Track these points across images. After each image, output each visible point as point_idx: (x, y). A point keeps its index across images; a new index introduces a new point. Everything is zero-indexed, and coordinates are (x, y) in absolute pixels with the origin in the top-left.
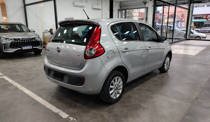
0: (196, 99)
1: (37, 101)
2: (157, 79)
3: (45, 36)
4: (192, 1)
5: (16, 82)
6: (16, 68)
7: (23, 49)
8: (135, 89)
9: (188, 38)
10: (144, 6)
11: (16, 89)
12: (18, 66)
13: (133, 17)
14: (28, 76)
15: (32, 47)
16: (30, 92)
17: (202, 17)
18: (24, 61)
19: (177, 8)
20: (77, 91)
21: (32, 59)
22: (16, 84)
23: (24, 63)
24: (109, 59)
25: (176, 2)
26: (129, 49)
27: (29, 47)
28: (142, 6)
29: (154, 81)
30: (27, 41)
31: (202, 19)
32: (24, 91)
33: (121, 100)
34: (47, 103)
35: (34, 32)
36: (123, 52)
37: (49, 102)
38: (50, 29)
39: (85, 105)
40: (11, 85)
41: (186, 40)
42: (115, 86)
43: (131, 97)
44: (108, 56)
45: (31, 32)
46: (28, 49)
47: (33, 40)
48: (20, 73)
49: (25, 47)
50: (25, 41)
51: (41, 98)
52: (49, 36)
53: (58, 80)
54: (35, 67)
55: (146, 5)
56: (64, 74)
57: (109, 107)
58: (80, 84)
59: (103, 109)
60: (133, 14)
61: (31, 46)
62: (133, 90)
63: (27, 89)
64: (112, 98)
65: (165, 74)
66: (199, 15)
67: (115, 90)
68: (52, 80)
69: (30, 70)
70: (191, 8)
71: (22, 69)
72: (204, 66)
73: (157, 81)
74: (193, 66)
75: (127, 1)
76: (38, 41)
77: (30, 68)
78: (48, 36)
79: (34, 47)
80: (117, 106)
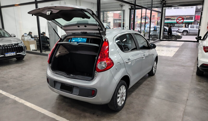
0: (187, 100)
1: (43, 114)
2: (149, 83)
3: (25, 40)
4: (164, 5)
5: (12, 94)
6: (3, 77)
7: (6, 56)
8: (133, 94)
9: (161, 39)
10: (120, 8)
11: (15, 102)
12: (4, 75)
13: (109, 17)
14: (21, 87)
15: (16, 54)
16: (32, 104)
17: (171, 18)
18: (9, 69)
19: (152, 12)
20: (89, 103)
21: (17, 66)
22: (12, 97)
23: (10, 72)
24: (117, 70)
25: (152, 5)
26: (131, 59)
27: (13, 54)
28: (118, 9)
29: (147, 85)
30: (11, 47)
31: (170, 20)
32: (25, 104)
33: (125, 106)
34: (56, 115)
35: (15, 36)
36: (127, 63)
37: (57, 114)
38: (29, 33)
39: (94, 114)
40: (7, 98)
41: (160, 41)
42: (121, 94)
43: (133, 102)
44: (116, 68)
45: (12, 37)
46: (12, 55)
47: (17, 46)
48: (11, 84)
49: (9, 54)
50: (8, 48)
51: (47, 111)
52: (30, 40)
53: (66, 92)
54: (24, 75)
55: (123, 7)
56: (73, 86)
57: (117, 114)
58: (92, 96)
59: (112, 118)
60: (108, 15)
61: (15, 52)
62: (132, 95)
63: (27, 102)
64: (119, 106)
65: (153, 77)
66: (168, 16)
67: (121, 98)
68: (57, 92)
69: (20, 79)
70: (163, 12)
71: (11, 78)
72: (184, 67)
73: (149, 85)
74: (175, 68)
75: (105, 4)
76: (22, 47)
77: (19, 77)
78: (28, 40)
79: (17, 54)
80: (124, 113)
